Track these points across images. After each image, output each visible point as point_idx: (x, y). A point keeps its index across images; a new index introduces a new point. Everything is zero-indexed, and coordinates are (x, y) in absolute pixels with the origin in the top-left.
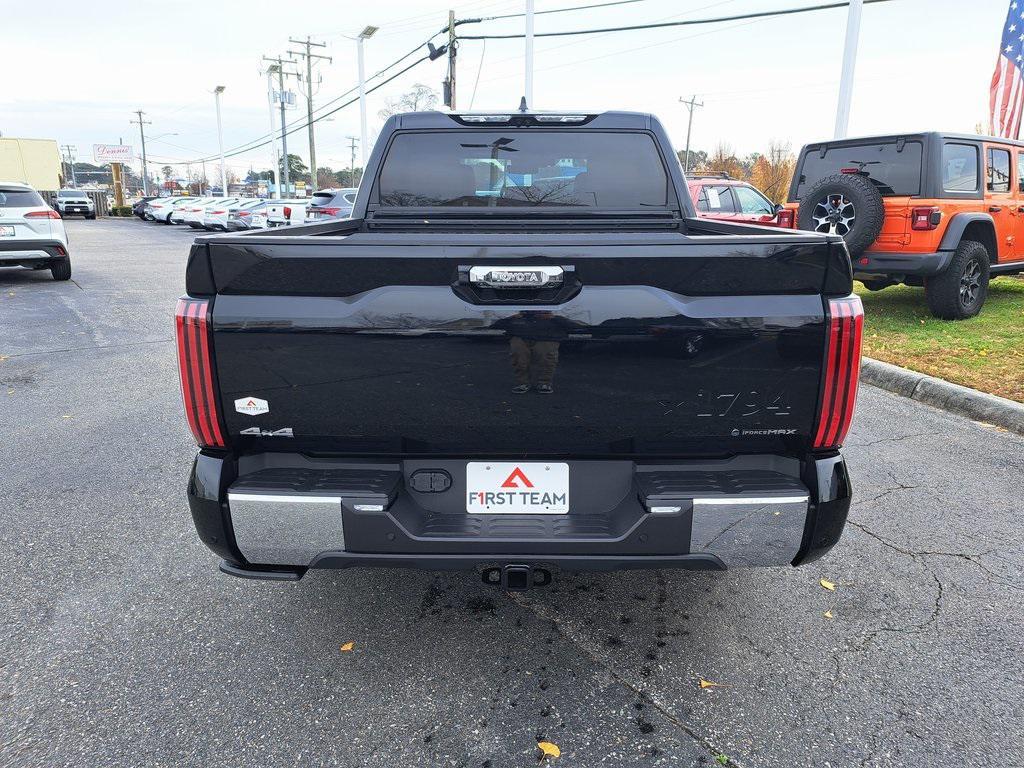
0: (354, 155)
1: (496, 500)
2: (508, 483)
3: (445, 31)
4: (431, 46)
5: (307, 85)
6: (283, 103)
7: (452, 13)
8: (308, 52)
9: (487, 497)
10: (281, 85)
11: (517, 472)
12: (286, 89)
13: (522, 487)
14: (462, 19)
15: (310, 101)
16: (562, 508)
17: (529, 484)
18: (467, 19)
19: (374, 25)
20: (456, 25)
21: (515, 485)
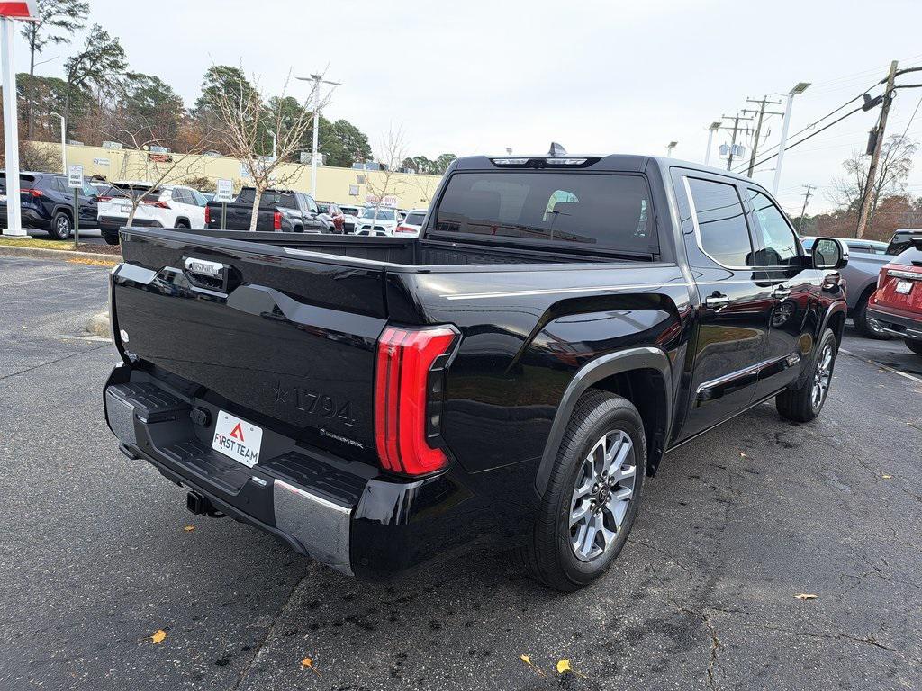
0: (807, 203)
3: (883, 82)
4: (867, 97)
5: (754, 138)
6: (731, 155)
7: (895, 63)
8: (763, 109)
9: (223, 440)
10: (734, 139)
12: (737, 143)
14: (904, 69)
15: (754, 152)
18: (910, 68)
19: (804, 81)
20: (897, 74)
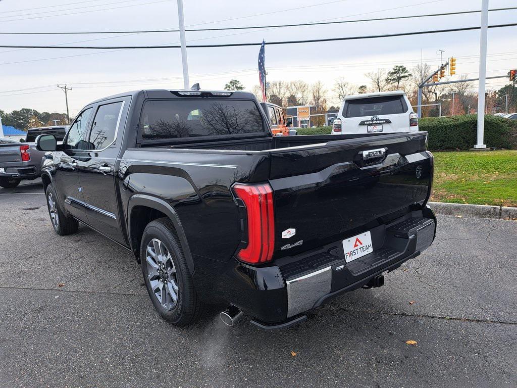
1: (354, 254)
2: (356, 245)
9: (351, 253)
11: (357, 240)
13: (360, 246)
16: (371, 250)
17: (361, 244)
21: (357, 245)
